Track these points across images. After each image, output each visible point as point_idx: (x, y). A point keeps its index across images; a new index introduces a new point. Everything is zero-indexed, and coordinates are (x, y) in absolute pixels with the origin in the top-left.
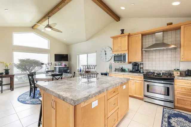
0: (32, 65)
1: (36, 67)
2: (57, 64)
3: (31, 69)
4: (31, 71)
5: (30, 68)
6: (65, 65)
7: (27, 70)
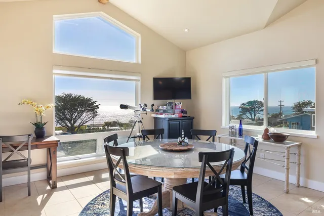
0: (77, 110)
1: (84, 114)
2: (161, 108)
3: (74, 117)
4: (75, 122)
5: (72, 115)
6: (183, 112)
7: (67, 119)
